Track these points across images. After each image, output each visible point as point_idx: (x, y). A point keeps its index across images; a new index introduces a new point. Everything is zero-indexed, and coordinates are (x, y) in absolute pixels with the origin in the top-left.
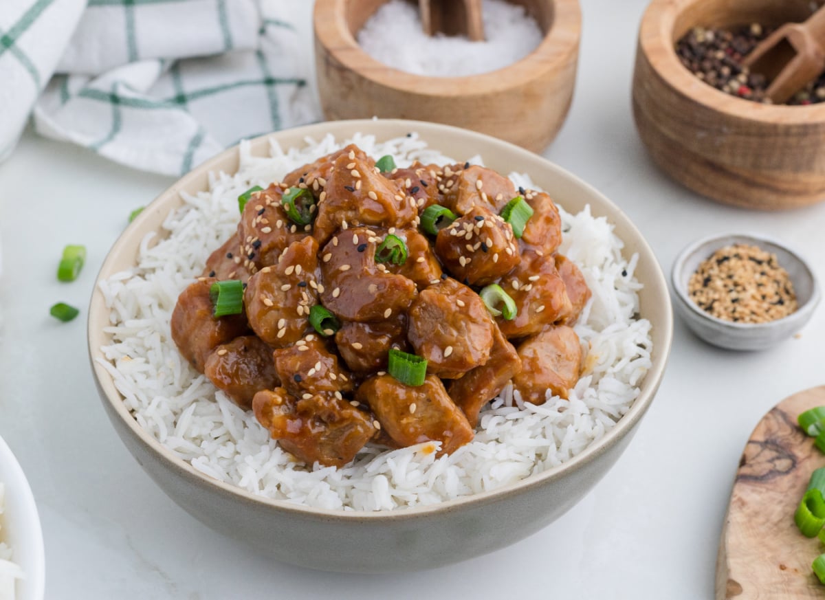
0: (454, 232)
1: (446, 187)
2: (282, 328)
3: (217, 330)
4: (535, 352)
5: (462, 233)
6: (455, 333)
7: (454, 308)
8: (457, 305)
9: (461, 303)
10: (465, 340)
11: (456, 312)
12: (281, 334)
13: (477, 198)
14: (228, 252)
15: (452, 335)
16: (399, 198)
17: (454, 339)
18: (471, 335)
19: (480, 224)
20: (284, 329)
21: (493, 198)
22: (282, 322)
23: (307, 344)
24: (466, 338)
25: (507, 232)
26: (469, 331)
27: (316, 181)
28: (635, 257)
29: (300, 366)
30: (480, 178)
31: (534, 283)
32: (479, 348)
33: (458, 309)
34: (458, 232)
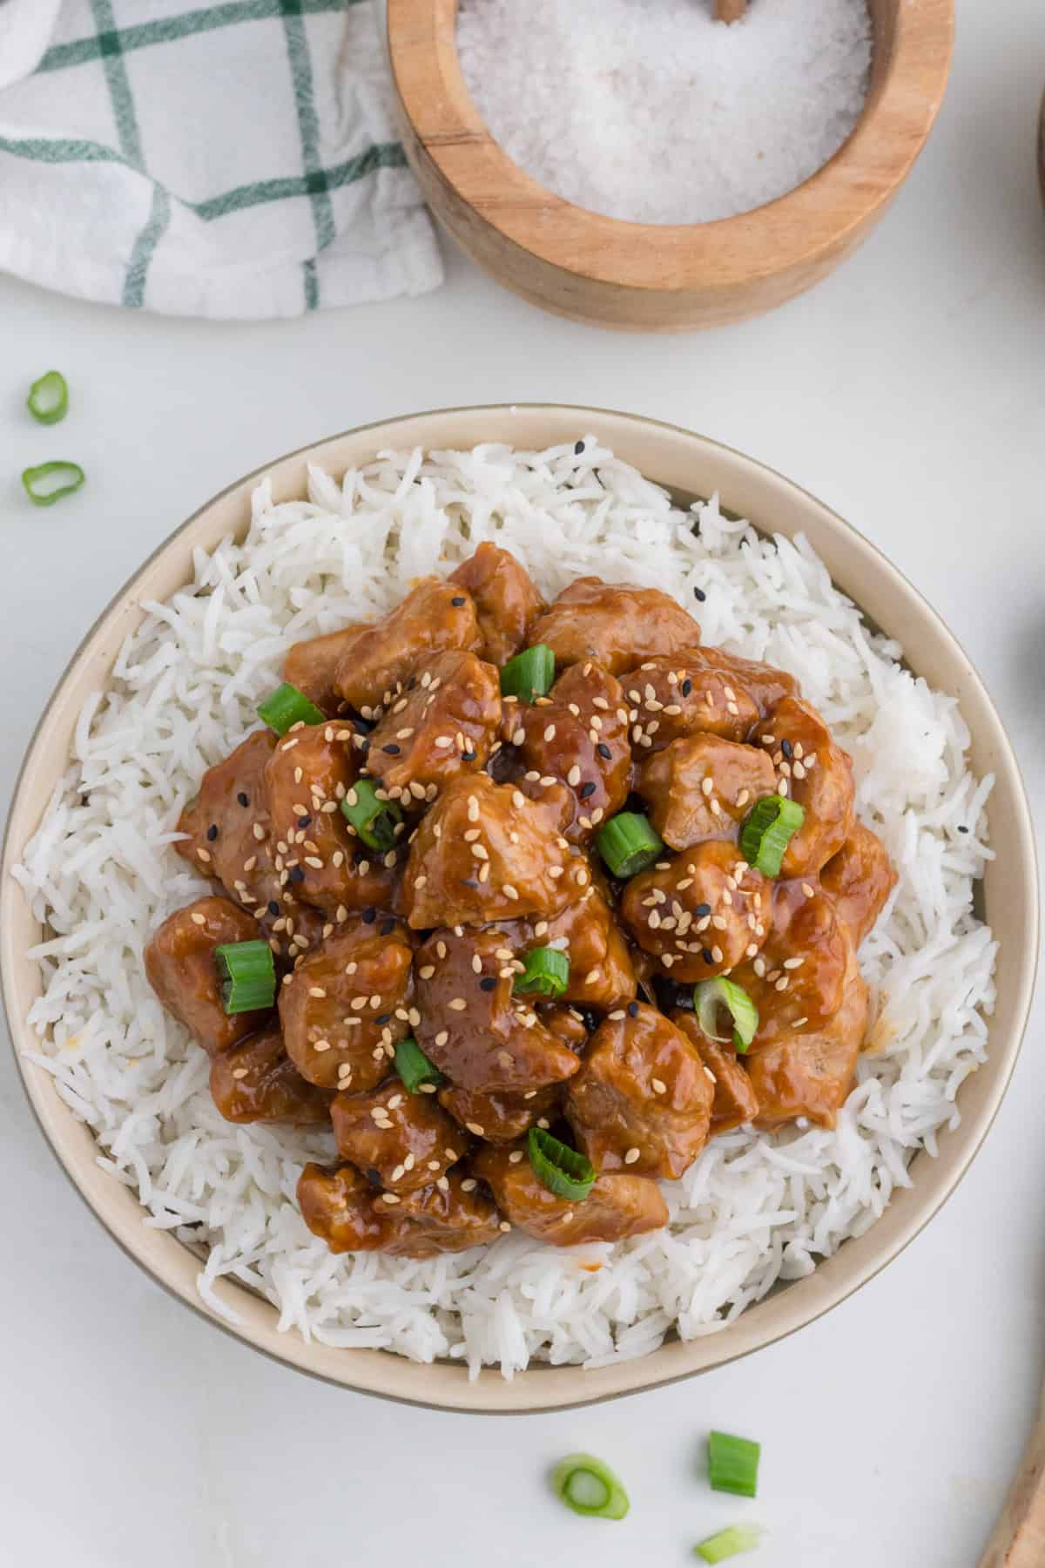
0: (654, 921)
1: (644, 732)
2: (346, 1077)
3: (231, 1027)
4: (784, 1054)
5: (668, 923)
6: (646, 1130)
7: (646, 1092)
8: (653, 1090)
9: (660, 1087)
10: (662, 1141)
11: (649, 1101)
12: (344, 1084)
13: (703, 812)
14: (239, 788)
15: (640, 1132)
16: (556, 871)
17: (644, 1138)
18: (673, 1133)
19: (703, 924)
20: (350, 1078)
21: (731, 799)
22: (345, 1069)
23: (392, 1116)
24: (665, 1137)
25: (751, 918)
26: (670, 1127)
27: (407, 791)
28: (989, 781)
29: (379, 1156)
30: (709, 772)
31: (793, 974)
32: (684, 1150)
33: (653, 1096)
34: (662, 919)
